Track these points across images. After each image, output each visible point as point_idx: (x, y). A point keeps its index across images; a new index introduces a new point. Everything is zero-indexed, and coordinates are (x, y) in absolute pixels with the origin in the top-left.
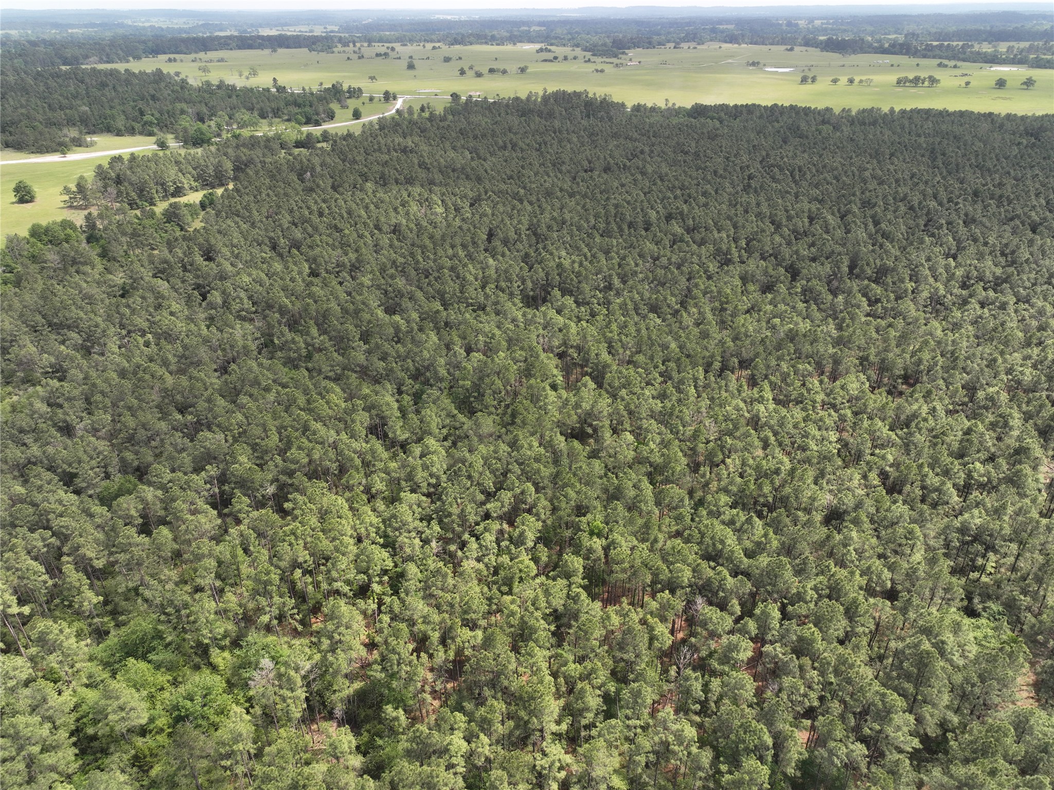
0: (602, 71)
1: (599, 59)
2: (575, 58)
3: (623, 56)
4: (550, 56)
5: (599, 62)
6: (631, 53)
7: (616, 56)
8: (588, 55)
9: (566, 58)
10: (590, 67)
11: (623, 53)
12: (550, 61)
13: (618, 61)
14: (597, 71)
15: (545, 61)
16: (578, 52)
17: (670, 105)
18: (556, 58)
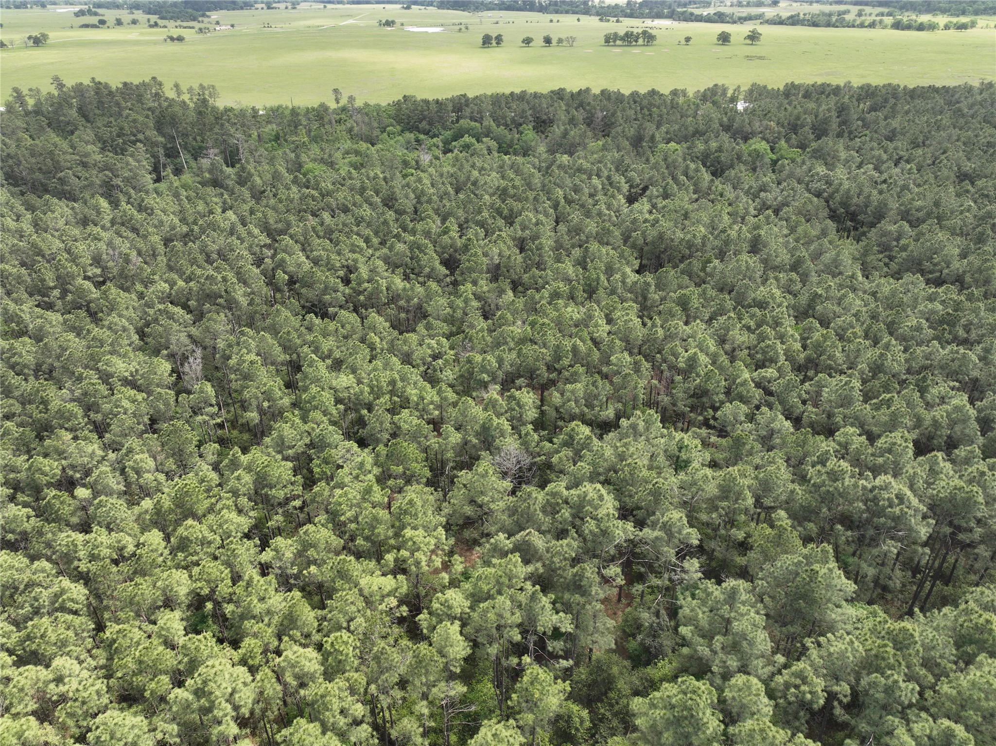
0: (180, 39)
1: (171, 24)
2: (134, 22)
3: (206, 20)
4: (94, 20)
5: (173, 28)
6: (214, 16)
7: (194, 19)
8: (154, 18)
9: (119, 23)
10: (159, 34)
11: (203, 15)
12: (94, 26)
13: (202, 25)
14: (172, 39)
15: (86, 26)
16: (139, 15)
17: (344, 101)
18: (102, 22)
